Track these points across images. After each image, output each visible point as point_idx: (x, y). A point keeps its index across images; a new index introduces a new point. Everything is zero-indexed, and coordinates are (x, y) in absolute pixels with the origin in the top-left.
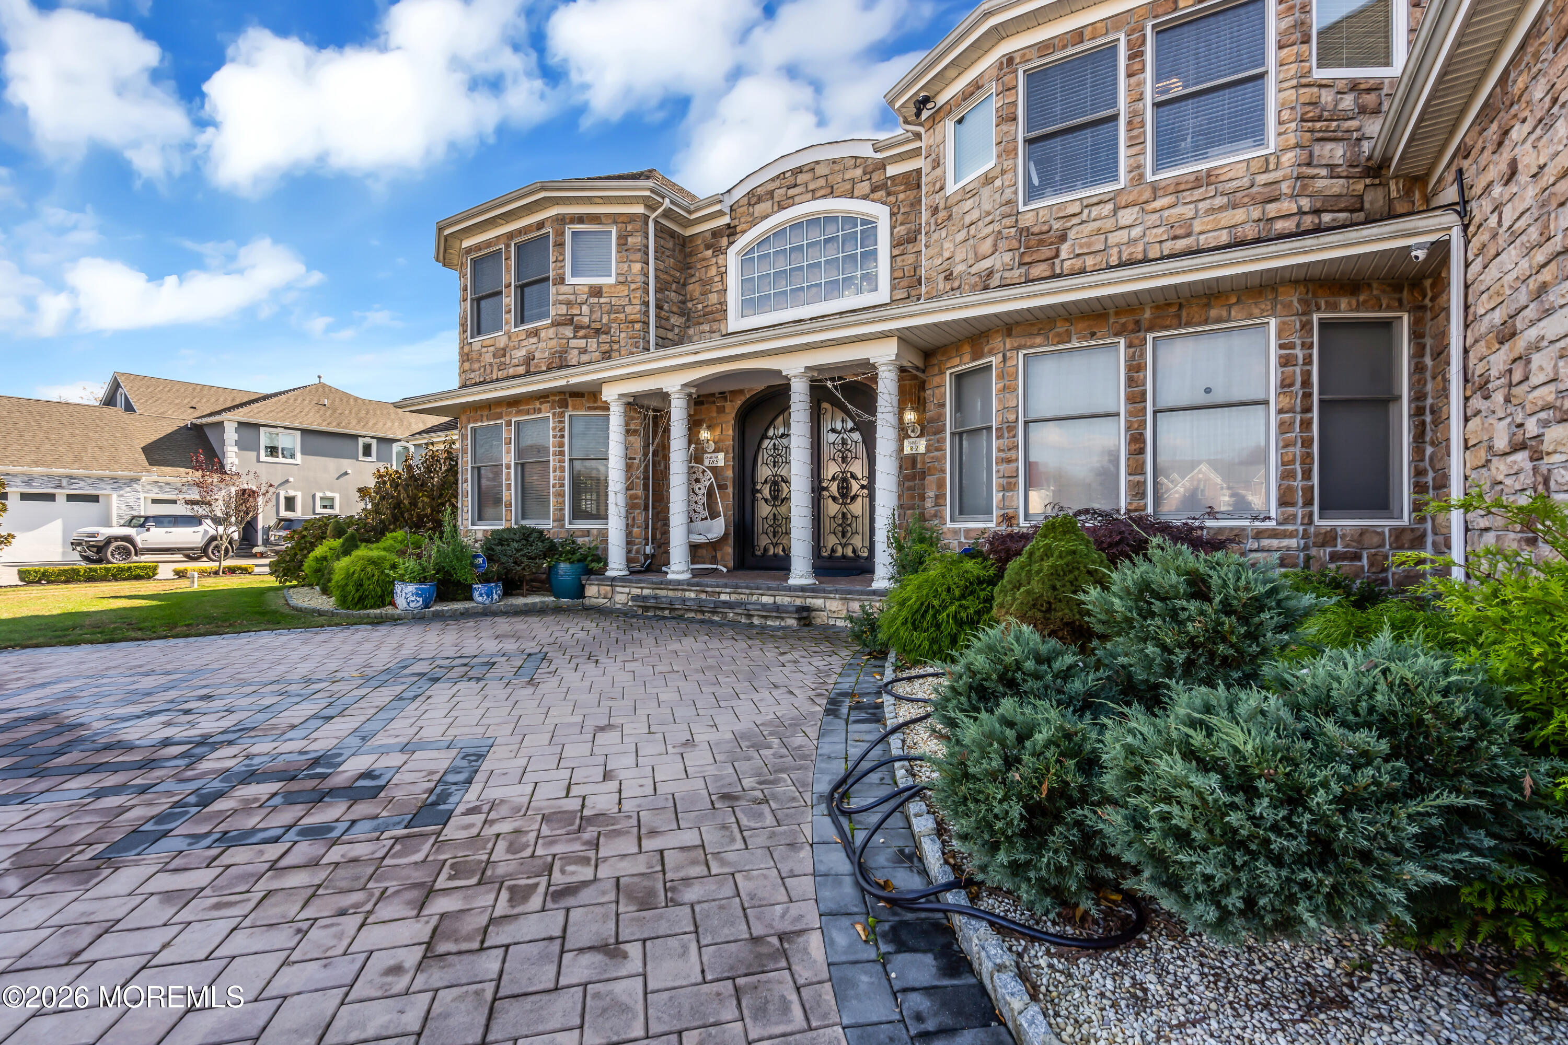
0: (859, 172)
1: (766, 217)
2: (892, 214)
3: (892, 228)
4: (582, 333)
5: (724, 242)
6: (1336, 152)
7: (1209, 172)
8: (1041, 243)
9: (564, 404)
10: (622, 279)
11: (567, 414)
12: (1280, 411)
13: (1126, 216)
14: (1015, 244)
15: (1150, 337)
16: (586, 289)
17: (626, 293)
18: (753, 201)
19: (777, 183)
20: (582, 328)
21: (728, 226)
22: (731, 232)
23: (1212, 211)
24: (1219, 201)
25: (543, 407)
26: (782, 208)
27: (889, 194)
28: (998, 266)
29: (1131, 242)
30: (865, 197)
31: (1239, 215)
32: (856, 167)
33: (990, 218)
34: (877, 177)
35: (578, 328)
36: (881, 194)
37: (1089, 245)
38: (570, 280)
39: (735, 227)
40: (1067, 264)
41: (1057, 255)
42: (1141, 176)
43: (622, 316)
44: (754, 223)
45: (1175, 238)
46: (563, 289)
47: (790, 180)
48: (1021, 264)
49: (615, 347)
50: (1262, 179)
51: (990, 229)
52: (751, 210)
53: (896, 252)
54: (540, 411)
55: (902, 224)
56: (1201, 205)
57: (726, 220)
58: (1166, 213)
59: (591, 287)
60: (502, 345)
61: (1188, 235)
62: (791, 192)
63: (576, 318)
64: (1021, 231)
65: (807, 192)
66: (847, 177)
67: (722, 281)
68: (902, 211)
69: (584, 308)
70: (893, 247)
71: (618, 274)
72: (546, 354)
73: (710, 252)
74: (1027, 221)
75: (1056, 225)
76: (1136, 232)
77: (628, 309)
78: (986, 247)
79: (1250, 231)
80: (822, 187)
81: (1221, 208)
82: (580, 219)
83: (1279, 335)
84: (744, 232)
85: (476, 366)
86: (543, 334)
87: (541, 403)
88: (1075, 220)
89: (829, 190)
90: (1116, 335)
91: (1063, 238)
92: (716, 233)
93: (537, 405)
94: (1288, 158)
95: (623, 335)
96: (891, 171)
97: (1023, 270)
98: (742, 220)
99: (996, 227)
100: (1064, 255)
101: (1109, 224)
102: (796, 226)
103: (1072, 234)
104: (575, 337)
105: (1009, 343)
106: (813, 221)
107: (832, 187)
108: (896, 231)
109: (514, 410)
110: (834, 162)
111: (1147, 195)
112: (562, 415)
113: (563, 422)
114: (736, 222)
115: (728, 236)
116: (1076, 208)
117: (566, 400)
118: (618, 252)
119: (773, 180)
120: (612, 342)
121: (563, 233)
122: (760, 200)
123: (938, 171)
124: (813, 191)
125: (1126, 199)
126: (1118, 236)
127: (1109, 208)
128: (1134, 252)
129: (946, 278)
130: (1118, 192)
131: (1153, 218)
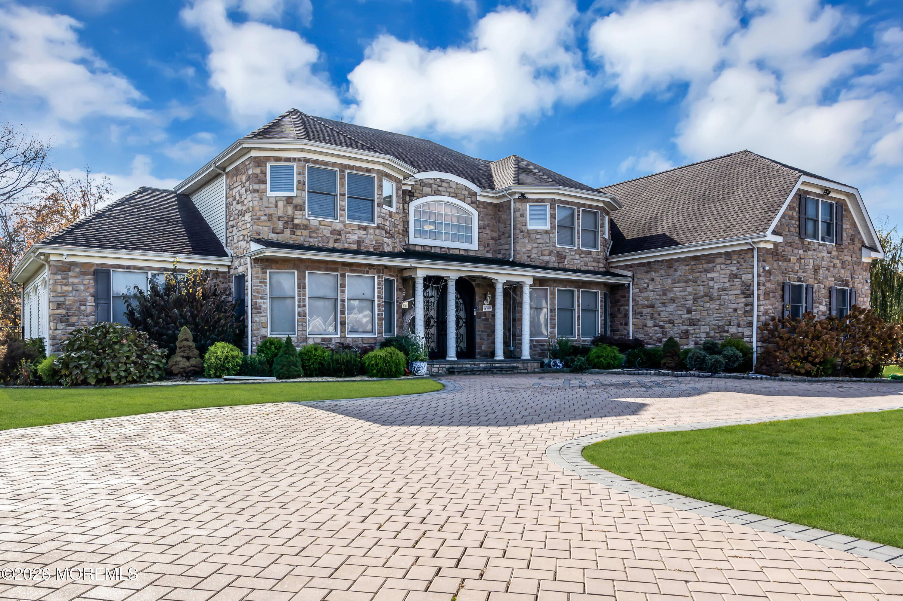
4: (387, 236)
9: (383, 272)
10: (397, 211)
11: (384, 277)
13: (577, 257)
15: (581, 290)
16: (388, 213)
17: (398, 219)
25: (370, 271)
29: (578, 264)
35: (386, 232)
37: (570, 262)
38: (383, 206)
40: (567, 266)
41: (564, 262)
42: (580, 247)
43: (397, 230)
46: (382, 210)
49: (396, 245)
54: (368, 272)
58: (584, 259)
60: (338, 228)
63: (386, 227)
69: (388, 222)
71: (396, 208)
72: (374, 242)
75: (564, 254)
76: (579, 261)
77: (399, 227)
82: (387, 175)
88: (567, 254)
90: (575, 288)
91: (565, 258)
93: (367, 269)
95: (397, 240)
100: (566, 262)
101: (574, 257)
105: (555, 284)
109: (348, 269)
111: (580, 253)
112: (382, 277)
113: (383, 281)
117: (383, 269)
118: (396, 197)
120: (395, 242)
121: (382, 180)
123: (523, 219)
125: (577, 252)
126: (576, 262)
127: (573, 253)
128: (578, 267)
129: (528, 257)
130: (576, 250)
131: (582, 259)
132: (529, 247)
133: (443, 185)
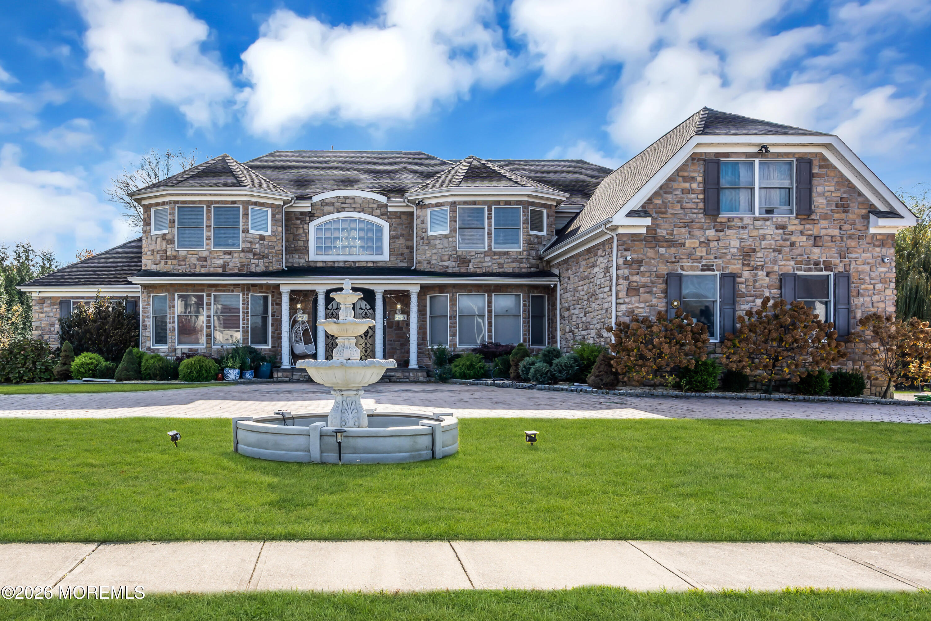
0: (375, 206)
1: (330, 213)
2: (390, 226)
3: (390, 231)
4: (256, 257)
5: (308, 219)
6: (534, 253)
7: (508, 252)
8: (464, 261)
9: (249, 290)
10: (273, 234)
11: (250, 294)
12: (523, 318)
13: (488, 259)
14: (456, 260)
15: (493, 294)
16: (258, 237)
17: (275, 240)
18: (324, 204)
19: (336, 200)
20: (257, 254)
21: (310, 212)
22: (312, 216)
23: (508, 262)
24: (510, 260)
25: (235, 290)
26: (339, 211)
27: (388, 218)
28: (450, 265)
29: (488, 267)
30: (378, 217)
31: (514, 265)
32: (374, 203)
33: (447, 249)
34: (383, 210)
35: (255, 254)
36: (385, 217)
37: (477, 265)
38: (251, 232)
39: (314, 214)
40: (472, 269)
41: (468, 266)
42: (491, 248)
43: (273, 251)
44: (325, 214)
45: (499, 268)
46: (249, 235)
47: (344, 201)
48: (458, 267)
49: (271, 265)
50: (520, 257)
51: (447, 253)
52: (322, 208)
53: (391, 242)
54: (233, 291)
55: (393, 231)
56: (506, 260)
57: (309, 209)
58: (498, 260)
59: (260, 236)
60: (204, 255)
61: (503, 268)
62: (343, 205)
63: (254, 250)
64: (458, 256)
65: (351, 207)
66: (370, 206)
67: (306, 236)
68: (394, 226)
69: (257, 245)
70: (390, 239)
71: (272, 231)
72: (239, 265)
73: (299, 222)
74: (459, 254)
75: (468, 257)
76: (490, 264)
77: (276, 248)
78: (446, 258)
79: (517, 270)
80: (358, 208)
81: (510, 262)
82: (256, 204)
83: (523, 298)
84: (319, 217)
85: (182, 263)
86: (236, 255)
87: (234, 288)
88: (473, 257)
89: (362, 210)
90: (485, 292)
91: (470, 261)
92: (302, 213)
93: (232, 288)
94: (525, 253)
95: (274, 259)
96: (390, 209)
97: (458, 269)
98: (318, 211)
99: (450, 253)
100: (470, 266)
101: (483, 260)
102: (345, 220)
103: (472, 261)
104: (254, 259)
105: (454, 291)
106: (353, 220)
107: (363, 209)
108: (391, 233)
109: (214, 289)
110: (364, 198)
111: (492, 254)
112: (248, 294)
113: (248, 298)
114: (314, 212)
115: (310, 217)
116: (474, 253)
117: (249, 288)
118: (272, 221)
119: (334, 198)
120: (269, 262)
121: (248, 209)
122: (327, 204)
123: (423, 225)
124: (355, 208)
125: (487, 254)
126: (485, 264)
127: (482, 255)
128: (489, 270)
129: (428, 263)
130: (485, 251)
131: (494, 261)
132: (428, 254)
133: (347, 202)
